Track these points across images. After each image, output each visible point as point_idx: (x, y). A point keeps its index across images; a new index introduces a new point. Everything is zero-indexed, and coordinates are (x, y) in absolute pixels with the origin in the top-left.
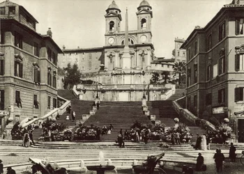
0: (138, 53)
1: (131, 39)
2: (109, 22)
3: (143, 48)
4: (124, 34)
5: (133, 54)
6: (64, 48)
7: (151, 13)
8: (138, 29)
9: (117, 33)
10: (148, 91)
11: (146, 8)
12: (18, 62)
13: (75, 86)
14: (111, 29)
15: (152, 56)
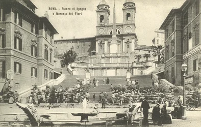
0: (124, 41)
1: (118, 29)
2: (99, 16)
3: (128, 37)
4: (112, 26)
5: (120, 42)
6: (62, 38)
7: (135, 8)
8: (124, 21)
9: (106, 24)
10: (132, 68)
11: (131, 4)
12: (18, 37)
13: (70, 65)
14: (101, 22)
15: (136, 44)
